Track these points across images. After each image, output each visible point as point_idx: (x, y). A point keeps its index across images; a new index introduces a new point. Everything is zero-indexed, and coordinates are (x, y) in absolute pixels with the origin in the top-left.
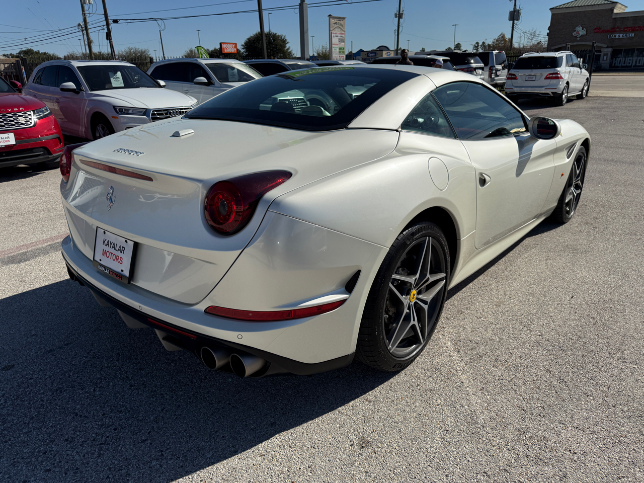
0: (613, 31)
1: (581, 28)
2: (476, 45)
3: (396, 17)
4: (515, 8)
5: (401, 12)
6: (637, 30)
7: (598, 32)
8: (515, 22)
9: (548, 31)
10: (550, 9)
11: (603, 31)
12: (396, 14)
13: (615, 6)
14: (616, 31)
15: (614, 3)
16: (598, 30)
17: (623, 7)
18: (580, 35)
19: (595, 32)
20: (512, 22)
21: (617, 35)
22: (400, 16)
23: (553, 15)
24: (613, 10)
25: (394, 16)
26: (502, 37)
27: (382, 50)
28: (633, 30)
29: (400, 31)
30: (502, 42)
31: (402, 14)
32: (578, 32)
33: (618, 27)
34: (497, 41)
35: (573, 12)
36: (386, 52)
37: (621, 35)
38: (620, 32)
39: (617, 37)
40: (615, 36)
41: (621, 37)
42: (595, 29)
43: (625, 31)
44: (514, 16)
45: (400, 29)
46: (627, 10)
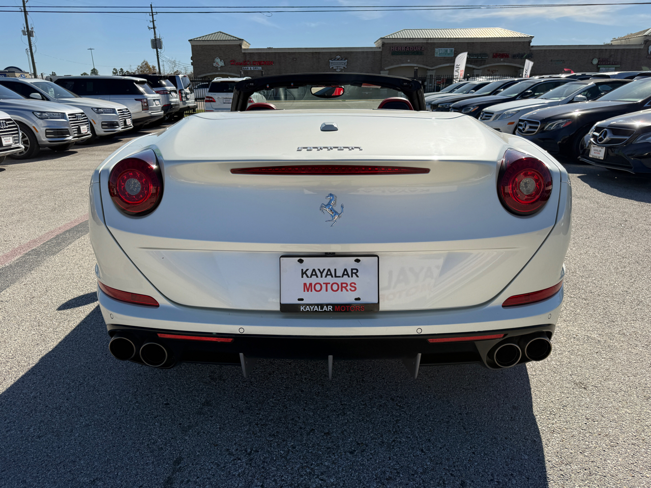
0: (245, 63)
1: (219, 60)
2: (115, 72)
3: (25, 35)
4: (155, 37)
5: (30, 30)
6: (263, 64)
7: (233, 64)
8: (159, 50)
9: (192, 61)
10: (189, 40)
11: (237, 64)
12: (23, 31)
13: (242, 42)
14: (247, 64)
15: (240, 40)
16: (233, 62)
17: (248, 44)
18: (220, 66)
19: (232, 64)
20: (155, 50)
21: (249, 68)
22: (29, 34)
23: (193, 46)
24: (241, 46)
25: (22, 33)
26: (145, 64)
27: (14, 72)
28: (260, 64)
29: (33, 51)
30: (147, 70)
31: (33, 32)
32: (217, 63)
33: (248, 61)
34: (141, 67)
35: (209, 45)
36: (19, 74)
37: (252, 68)
38: (250, 65)
39: (249, 69)
40: (248, 68)
41: (252, 69)
42: (231, 61)
43: (254, 64)
44: (156, 44)
45: (33, 48)
46: (251, 47)
